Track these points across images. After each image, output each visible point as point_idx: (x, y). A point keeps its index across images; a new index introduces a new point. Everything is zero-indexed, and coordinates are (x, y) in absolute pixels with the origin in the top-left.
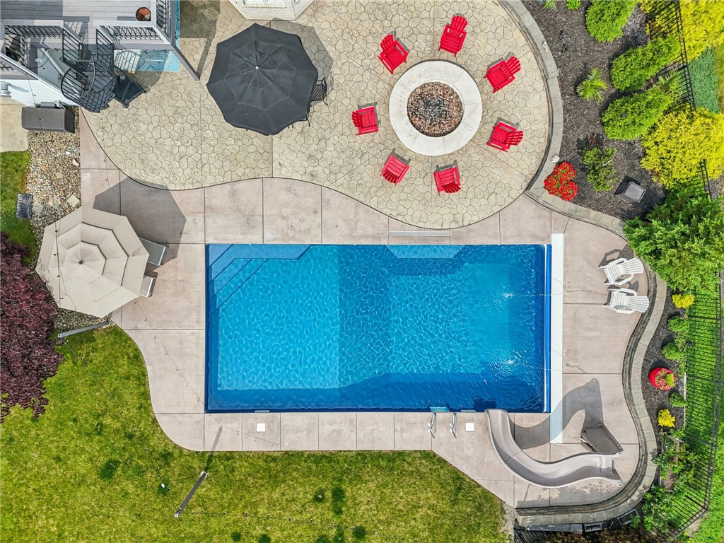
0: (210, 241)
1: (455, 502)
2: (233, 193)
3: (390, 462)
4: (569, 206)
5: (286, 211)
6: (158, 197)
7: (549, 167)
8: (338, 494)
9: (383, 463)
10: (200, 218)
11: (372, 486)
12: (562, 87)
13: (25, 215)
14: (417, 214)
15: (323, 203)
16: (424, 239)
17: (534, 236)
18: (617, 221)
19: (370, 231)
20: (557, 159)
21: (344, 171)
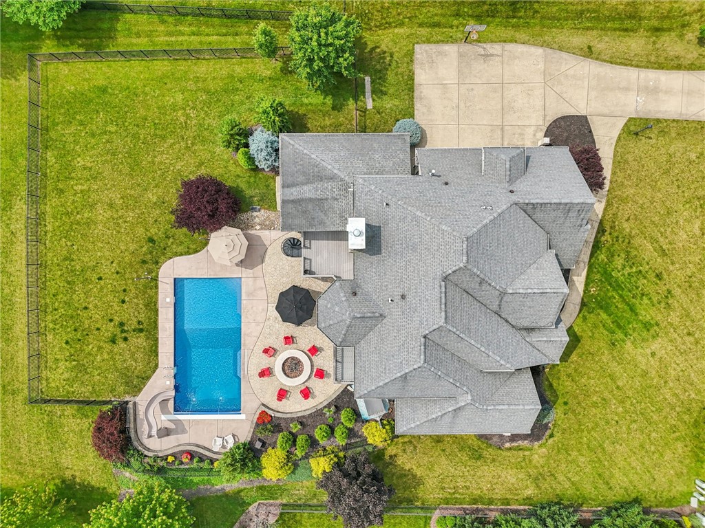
0: (243, 279)
1: (138, 377)
2: (262, 288)
3: (154, 351)
4: (255, 421)
5: (254, 308)
6: (260, 259)
7: (270, 412)
8: (141, 330)
9: (154, 348)
10: (252, 275)
11: (144, 344)
12: (301, 417)
13: (252, 209)
14: (254, 361)
15: (258, 324)
16: (244, 364)
17: (244, 408)
18: (249, 439)
19: (247, 342)
20: (273, 415)
21: (271, 332)
